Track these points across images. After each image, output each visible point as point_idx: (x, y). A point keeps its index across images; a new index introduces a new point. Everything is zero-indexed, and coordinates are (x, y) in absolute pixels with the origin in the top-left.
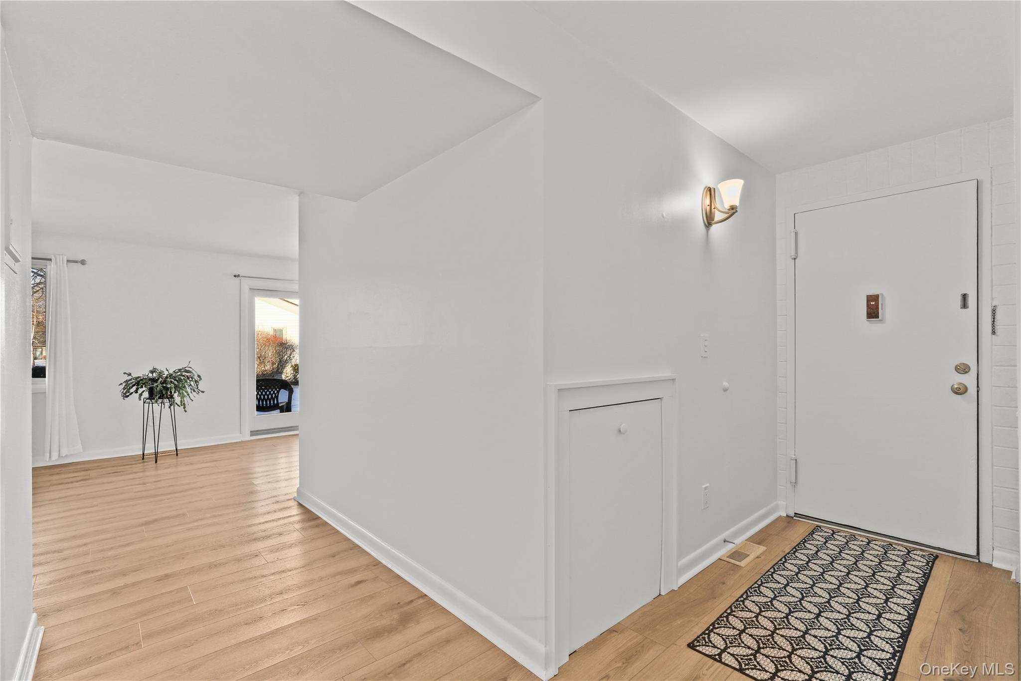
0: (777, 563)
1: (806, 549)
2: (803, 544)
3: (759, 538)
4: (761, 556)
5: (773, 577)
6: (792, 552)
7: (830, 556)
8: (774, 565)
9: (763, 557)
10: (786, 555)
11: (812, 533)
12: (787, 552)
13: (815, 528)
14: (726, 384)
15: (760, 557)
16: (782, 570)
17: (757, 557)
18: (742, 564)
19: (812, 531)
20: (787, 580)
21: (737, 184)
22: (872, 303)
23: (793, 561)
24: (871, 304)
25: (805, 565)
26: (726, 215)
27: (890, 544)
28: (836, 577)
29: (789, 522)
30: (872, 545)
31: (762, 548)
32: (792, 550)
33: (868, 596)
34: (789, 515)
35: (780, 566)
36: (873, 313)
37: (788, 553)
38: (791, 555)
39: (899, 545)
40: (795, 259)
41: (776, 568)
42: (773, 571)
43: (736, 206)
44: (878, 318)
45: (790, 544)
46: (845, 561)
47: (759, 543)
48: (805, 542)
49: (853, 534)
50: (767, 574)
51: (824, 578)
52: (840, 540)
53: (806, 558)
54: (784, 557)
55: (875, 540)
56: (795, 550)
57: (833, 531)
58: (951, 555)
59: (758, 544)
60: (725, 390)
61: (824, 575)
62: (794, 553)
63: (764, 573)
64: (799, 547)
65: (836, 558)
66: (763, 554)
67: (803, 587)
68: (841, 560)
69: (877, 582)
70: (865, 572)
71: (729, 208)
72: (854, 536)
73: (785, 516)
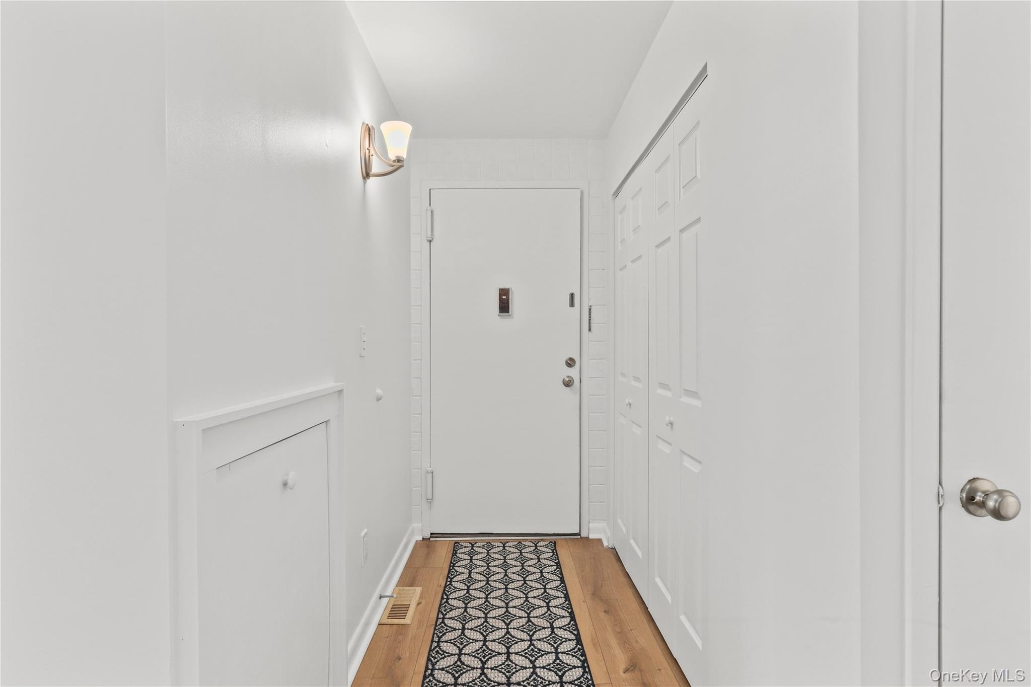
0: (441, 605)
1: (459, 574)
2: (453, 569)
3: (409, 578)
4: (421, 601)
5: (446, 625)
6: (449, 583)
7: (483, 575)
8: (439, 608)
9: (423, 602)
10: (444, 590)
11: (455, 553)
12: (443, 585)
13: (454, 546)
14: (379, 391)
15: (421, 603)
16: (450, 611)
17: (418, 604)
18: (407, 620)
19: (454, 550)
20: (460, 622)
21: (405, 129)
22: (503, 297)
23: (454, 594)
24: (503, 299)
25: (467, 595)
26: (391, 169)
27: (519, 542)
28: (499, 598)
29: (428, 546)
30: (507, 548)
31: (418, 590)
32: (447, 581)
33: (533, 608)
34: (425, 537)
35: (446, 606)
36: (504, 307)
37: (446, 586)
38: (450, 588)
39: (526, 540)
40: (430, 241)
41: (443, 610)
42: (442, 616)
43: (403, 158)
44: (509, 313)
45: (441, 574)
46: (497, 575)
47: (412, 585)
48: (453, 566)
49: (488, 541)
50: (438, 623)
51: (490, 604)
52: (482, 552)
53: (464, 585)
54: (444, 592)
55: (507, 542)
56: (450, 578)
57: (470, 543)
58: (562, 537)
59: (411, 587)
60: (379, 399)
61: (489, 599)
62: (451, 584)
63: (434, 623)
64: (452, 575)
65: (488, 575)
66: (421, 597)
67: (479, 624)
68: (493, 575)
69: (532, 589)
70: (518, 581)
71: (394, 159)
72: (489, 543)
73: (421, 540)
